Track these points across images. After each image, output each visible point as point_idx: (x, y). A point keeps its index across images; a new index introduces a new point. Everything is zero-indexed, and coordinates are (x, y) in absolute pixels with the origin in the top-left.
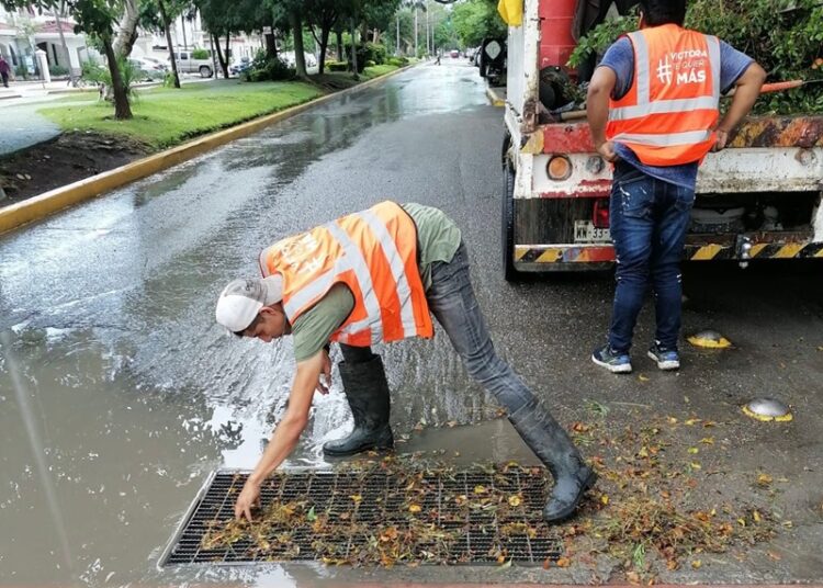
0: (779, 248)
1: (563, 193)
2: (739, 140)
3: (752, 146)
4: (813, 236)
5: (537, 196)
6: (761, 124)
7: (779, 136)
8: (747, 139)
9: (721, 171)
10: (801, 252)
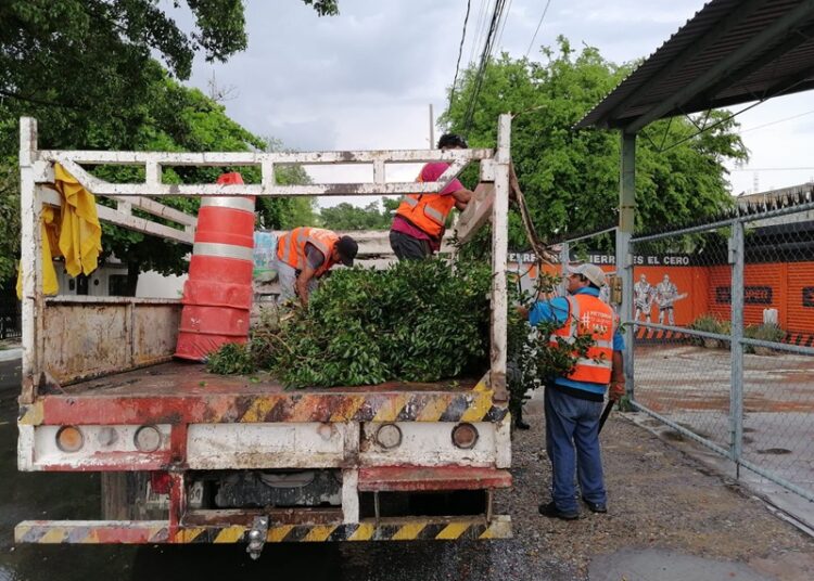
0: (308, 531)
1: (69, 466)
2: (250, 415)
3: (265, 421)
4: (342, 517)
5: (39, 469)
6: (271, 400)
7: (291, 412)
8: (259, 413)
9: (243, 445)
10: (332, 534)
